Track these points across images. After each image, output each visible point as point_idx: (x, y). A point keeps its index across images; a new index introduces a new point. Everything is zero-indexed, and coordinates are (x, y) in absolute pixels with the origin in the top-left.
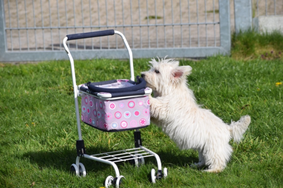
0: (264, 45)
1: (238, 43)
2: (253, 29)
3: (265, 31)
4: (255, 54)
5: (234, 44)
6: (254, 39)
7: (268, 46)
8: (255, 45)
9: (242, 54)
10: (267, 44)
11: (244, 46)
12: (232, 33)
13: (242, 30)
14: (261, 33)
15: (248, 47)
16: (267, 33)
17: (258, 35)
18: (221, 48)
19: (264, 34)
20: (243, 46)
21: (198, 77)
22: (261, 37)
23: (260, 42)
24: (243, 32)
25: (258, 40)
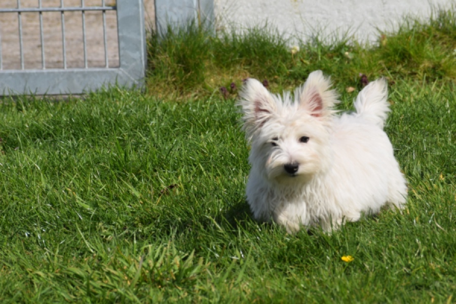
0: (228, 66)
1: (164, 57)
2: (200, 27)
3: (228, 31)
4: (205, 87)
5: (154, 62)
6: (203, 49)
7: (238, 67)
8: (206, 64)
9: (173, 87)
10: (235, 63)
11: (178, 67)
12: (149, 35)
13: (173, 28)
14: (220, 37)
15: (187, 70)
16: (234, 35)
17: (211, 40)
18: (121, 71)
19: (226, 39)
20: (175, 65)
21: (55, 131)
22: (219, 44)
23: (217, 57)
24: (176, 32)
25: (211, 53)
